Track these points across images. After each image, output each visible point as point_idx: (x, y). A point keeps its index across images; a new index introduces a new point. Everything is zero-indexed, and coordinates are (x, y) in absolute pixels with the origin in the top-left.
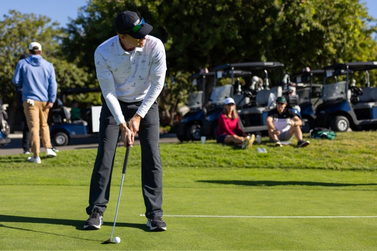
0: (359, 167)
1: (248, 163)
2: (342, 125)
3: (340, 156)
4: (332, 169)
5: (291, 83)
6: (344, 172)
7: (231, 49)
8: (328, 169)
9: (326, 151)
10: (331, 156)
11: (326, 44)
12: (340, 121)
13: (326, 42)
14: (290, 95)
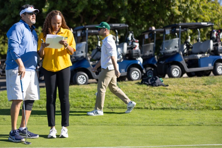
0: (169, 107)
1: (84, 105)
2: (176, 72)
3: (158, 98)
4: (147, 108)
5: (135, 40)
6: (155, 111)
7: (96, 12)
8: (144, 108)
9: (149, 94)
10: (151, 98)
11: (172, 8)
12: (174, 70)
13: (173, 6)
14: (134, 49)
